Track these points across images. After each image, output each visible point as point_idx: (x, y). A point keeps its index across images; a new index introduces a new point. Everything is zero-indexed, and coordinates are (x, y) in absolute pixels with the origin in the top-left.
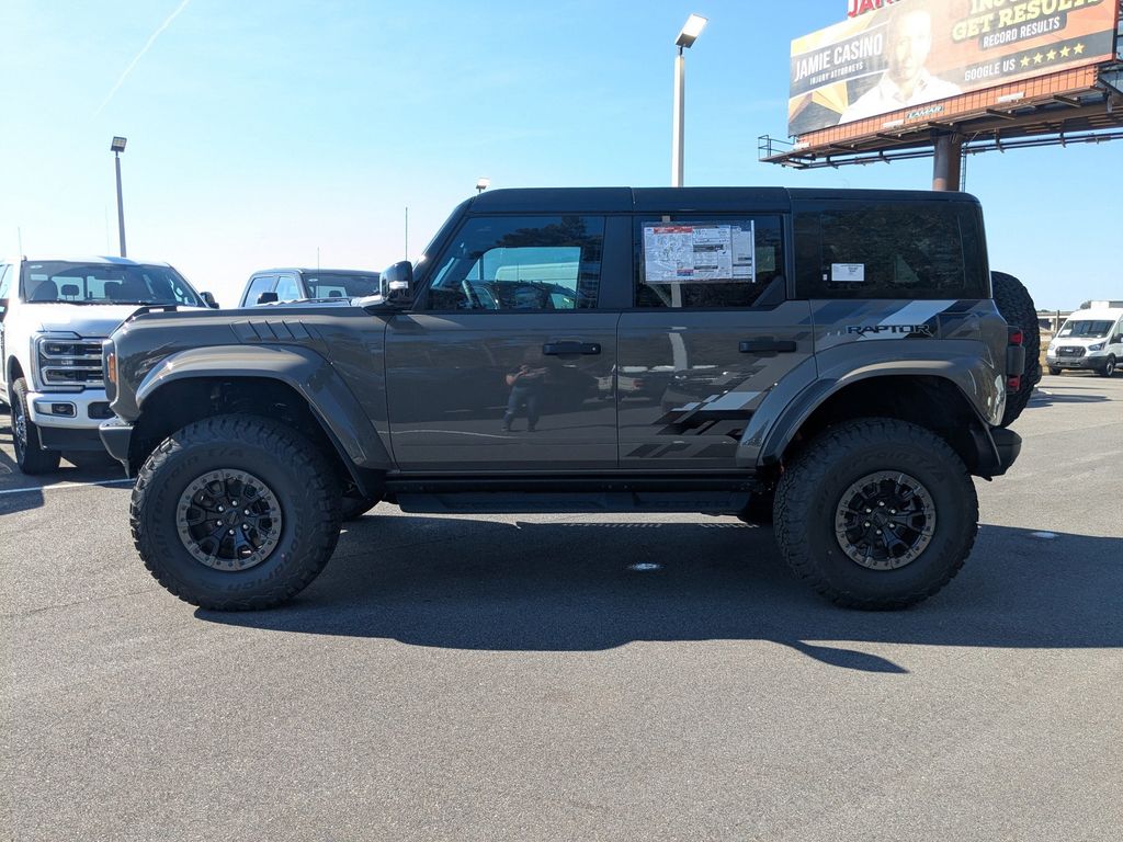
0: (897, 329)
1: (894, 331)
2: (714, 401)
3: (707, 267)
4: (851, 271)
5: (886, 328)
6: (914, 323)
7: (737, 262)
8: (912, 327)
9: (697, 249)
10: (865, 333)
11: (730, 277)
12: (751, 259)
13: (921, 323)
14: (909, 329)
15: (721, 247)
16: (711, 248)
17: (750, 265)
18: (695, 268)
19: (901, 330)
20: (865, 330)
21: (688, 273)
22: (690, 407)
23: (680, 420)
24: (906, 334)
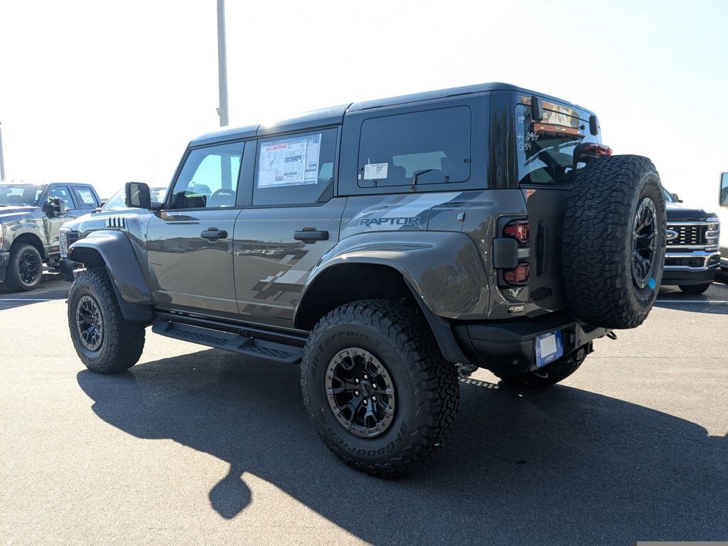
0: (395, 221)
1: (392, 223)
2: (281, 276)
3: (291, 174)
4: (379, 170)
5: (387, 220)
6: (408, 216)
7: (308, 168)
8: (406, 219)
9: (287, 160)
10: (371, 225)
11: (303, 180)
12: (316, 165)
13: (414, 216)
14: (403, 221)
15: (300, 157)
16: (295, 159)
17: (315, 170)
18: (285, 174)
19: (398, 223)
20: (372, 222)
21: (281, 179)
22: (269, 279)
23: (264, 289)
24: (401, 226)
